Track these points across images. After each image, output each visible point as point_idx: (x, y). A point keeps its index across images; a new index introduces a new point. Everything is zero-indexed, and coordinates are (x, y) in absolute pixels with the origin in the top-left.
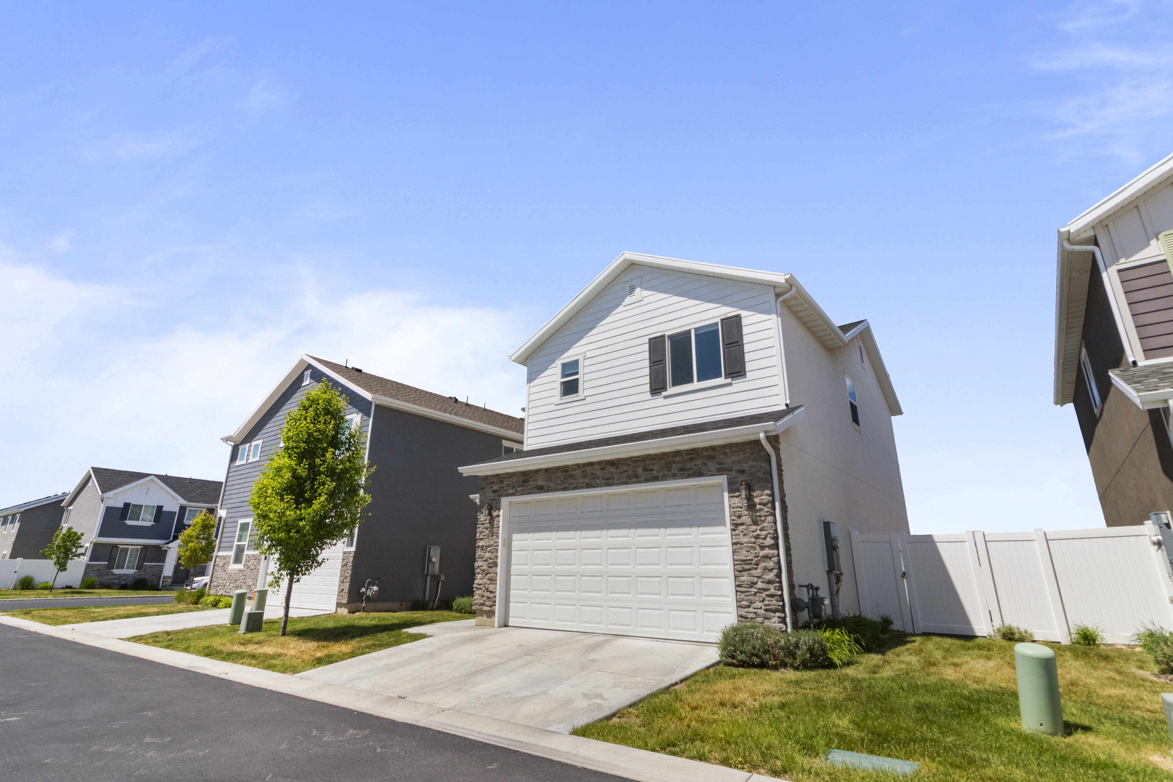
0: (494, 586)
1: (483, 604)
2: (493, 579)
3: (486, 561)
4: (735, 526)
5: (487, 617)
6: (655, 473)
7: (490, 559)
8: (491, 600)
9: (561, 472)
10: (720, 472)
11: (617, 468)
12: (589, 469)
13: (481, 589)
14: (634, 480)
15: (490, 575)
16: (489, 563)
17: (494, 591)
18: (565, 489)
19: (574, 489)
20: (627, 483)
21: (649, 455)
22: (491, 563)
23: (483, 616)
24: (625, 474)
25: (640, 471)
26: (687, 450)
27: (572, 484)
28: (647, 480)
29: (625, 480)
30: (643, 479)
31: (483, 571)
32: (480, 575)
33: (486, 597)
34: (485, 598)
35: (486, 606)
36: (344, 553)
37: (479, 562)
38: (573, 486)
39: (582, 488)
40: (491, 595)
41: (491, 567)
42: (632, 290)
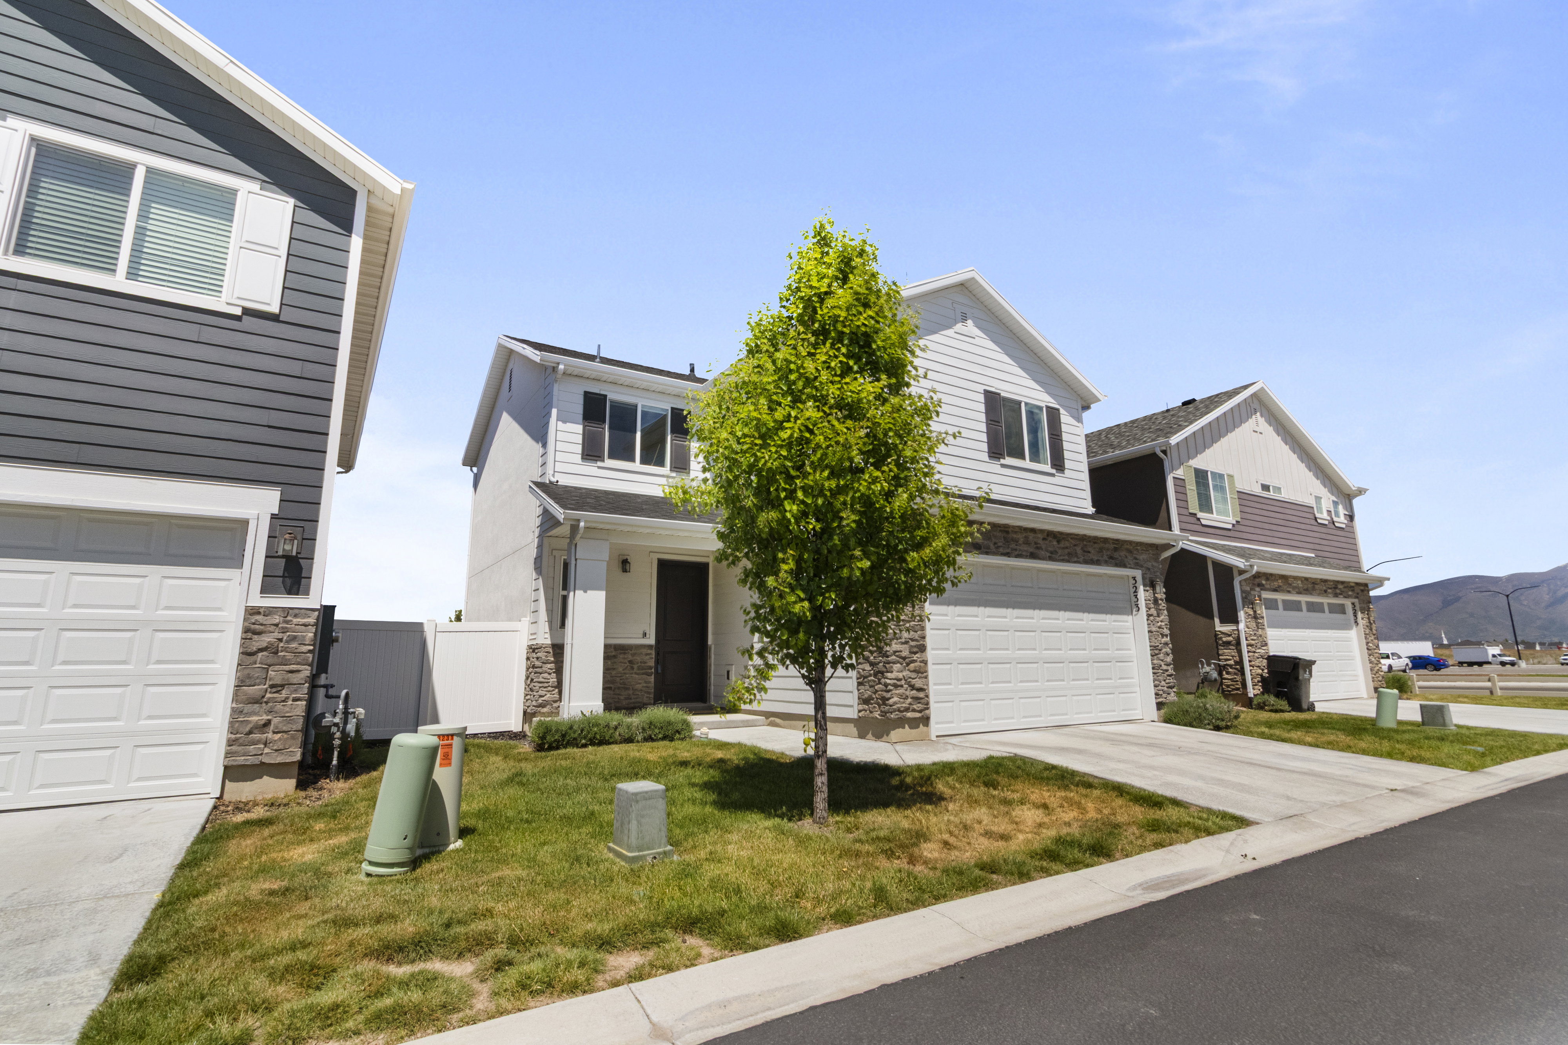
0: (924, 680)
1: (907, 710)
2: (922, 670)
3: (906, 643)
4: (1149, 616)
5: (911, 728)
6: (1091, 556)
7: (912, 640)
8: (922, 701)
9: (1001, 531)
10: (1137, 566)
11: (1058, 542)
12: (1031, 536)
13: (902, 686)
14: (1076, 559)
15: (916, 664)
16: (912, 646)
17: (925, 687)
18: (1007, 555)
19: (1017, 556)
20: (1068, 561)
21: (1085, 535)
22: (915, 646)
23: (904, 728)
24: (1066, 551)
25: (1079, 550)
26: (1113, 540)
27: (1016, 550)
28: (1086, 562)
29: (1066, 557)
30: (1081, 560)
31: (904, 658)
32: (898, 665)
33: (912, 698)
34: (909, 700)
35: (914, 710)
36: (251, 609)
37: (894, 645)
38: (1017, 553)
39: (1026, 557)
40: (921, 695)
41: (915, 653)
42: (964, 319)
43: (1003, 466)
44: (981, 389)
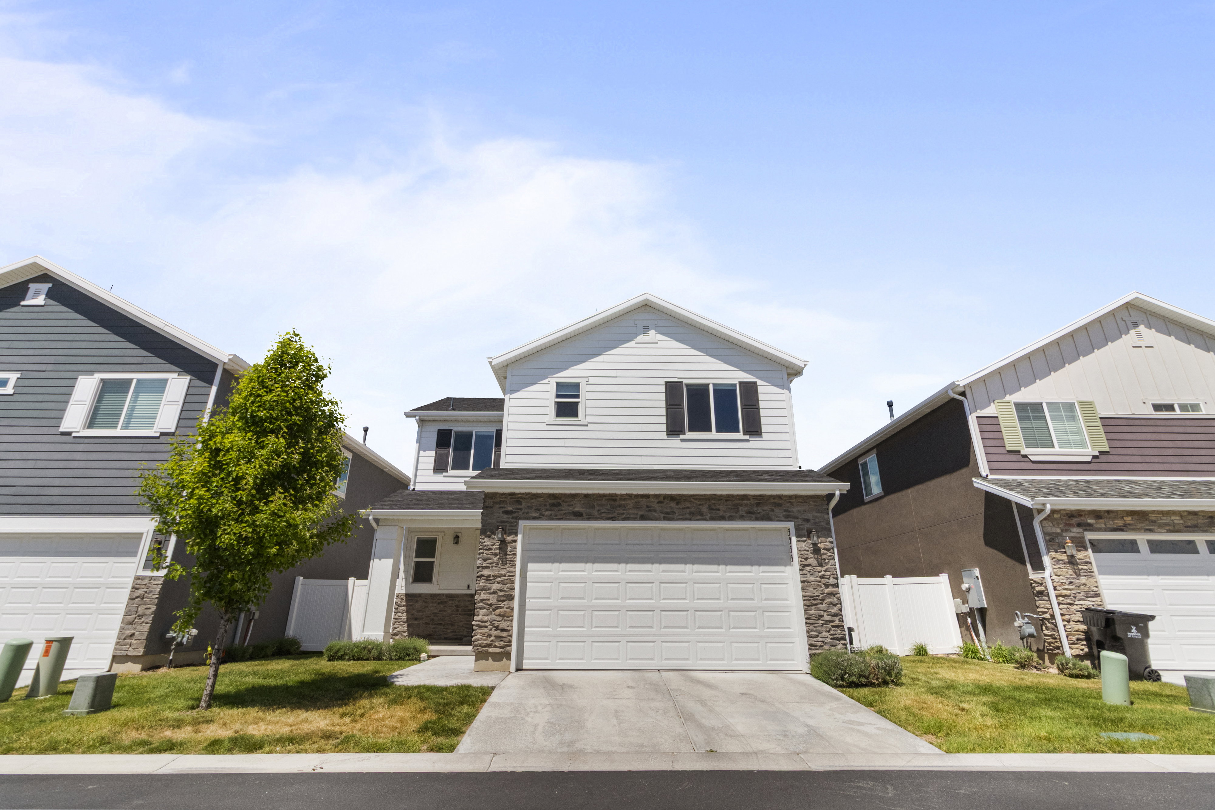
0: (509, 623)
1: (489, 646)
2: (507, 614)
3: (494, 593)
4: (803, 567)
5: (494, 660)
6: (721, 513)
7: (501, 591)
8: (504, 639)
9: (607, 500)
10: (788, 518)
11: (677, 504)
12: (644, 501)
13: (486, 627)
14: (699, 517)
15: (502, 610)
16: (500, 596)
17: (509, 628)
18: (613, 519)
19: (623, 519)
20: (690, 520)
21: (715, 495)
22: (503, 596)
23: (488, 660)
24: (688, 511)
25: (704, 509)
26: (754, 496)
27: (623, 514)
28: (713, 519)
29: (687, 516)
30: (708, 517)
31: (491, 605)
32: (485, 610)
33: (495, 636)
34: (492, 638)
35: (496, 647)
36: (138, 578)
37: (482, 595)
38: (624, 516)
39: (635, 519)
40: (504, 634)
41: (503, 601)
42: (646, 330)
43: (683, 440)
44: (662, 381)
